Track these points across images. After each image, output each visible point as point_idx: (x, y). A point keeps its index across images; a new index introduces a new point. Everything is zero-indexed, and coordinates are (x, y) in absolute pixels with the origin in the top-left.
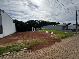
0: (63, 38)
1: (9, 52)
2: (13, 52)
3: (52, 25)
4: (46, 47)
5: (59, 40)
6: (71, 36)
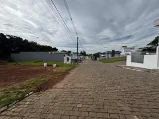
0: (69, 70)
2: (14, 103)
5: (67, 73)
6: (75, 67)
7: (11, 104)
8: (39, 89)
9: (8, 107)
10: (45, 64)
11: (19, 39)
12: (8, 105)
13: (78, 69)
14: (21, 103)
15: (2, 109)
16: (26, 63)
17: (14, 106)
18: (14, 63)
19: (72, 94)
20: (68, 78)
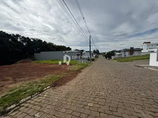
0: (82, 69)
1: (29, 96)
2: (36, 94)
3: (61, 50)
4: (72, 79)
5: (79, 71)
6: (87, 66)
7: (33, 94)
8: (55, 85)
9: (32, 97)
10: (60, 63)
11: (40, 41)
12: (31, 95)
13: (90, 67)
14: (40, 95)
15: (28, 98)
16: (45, 62)
17: (36, 97)
18: (37, 61)
19: (84, 93)
20: (80, 76)
